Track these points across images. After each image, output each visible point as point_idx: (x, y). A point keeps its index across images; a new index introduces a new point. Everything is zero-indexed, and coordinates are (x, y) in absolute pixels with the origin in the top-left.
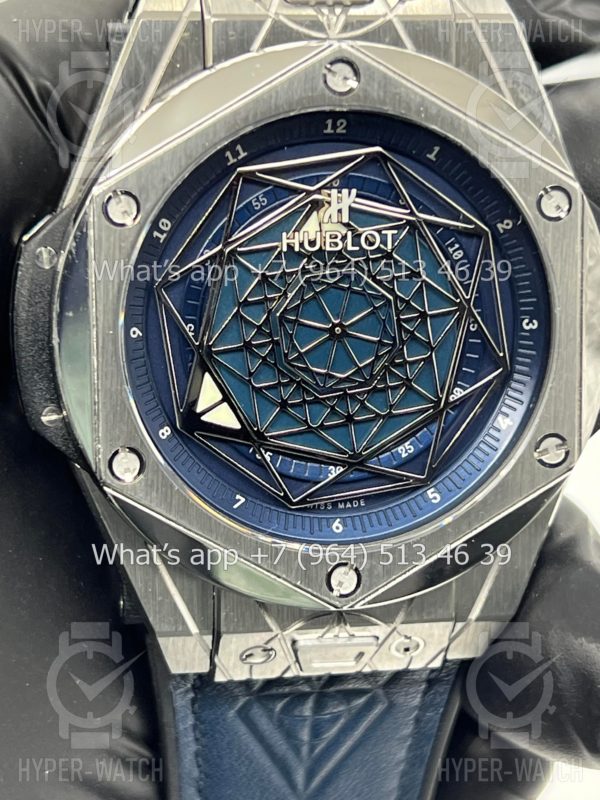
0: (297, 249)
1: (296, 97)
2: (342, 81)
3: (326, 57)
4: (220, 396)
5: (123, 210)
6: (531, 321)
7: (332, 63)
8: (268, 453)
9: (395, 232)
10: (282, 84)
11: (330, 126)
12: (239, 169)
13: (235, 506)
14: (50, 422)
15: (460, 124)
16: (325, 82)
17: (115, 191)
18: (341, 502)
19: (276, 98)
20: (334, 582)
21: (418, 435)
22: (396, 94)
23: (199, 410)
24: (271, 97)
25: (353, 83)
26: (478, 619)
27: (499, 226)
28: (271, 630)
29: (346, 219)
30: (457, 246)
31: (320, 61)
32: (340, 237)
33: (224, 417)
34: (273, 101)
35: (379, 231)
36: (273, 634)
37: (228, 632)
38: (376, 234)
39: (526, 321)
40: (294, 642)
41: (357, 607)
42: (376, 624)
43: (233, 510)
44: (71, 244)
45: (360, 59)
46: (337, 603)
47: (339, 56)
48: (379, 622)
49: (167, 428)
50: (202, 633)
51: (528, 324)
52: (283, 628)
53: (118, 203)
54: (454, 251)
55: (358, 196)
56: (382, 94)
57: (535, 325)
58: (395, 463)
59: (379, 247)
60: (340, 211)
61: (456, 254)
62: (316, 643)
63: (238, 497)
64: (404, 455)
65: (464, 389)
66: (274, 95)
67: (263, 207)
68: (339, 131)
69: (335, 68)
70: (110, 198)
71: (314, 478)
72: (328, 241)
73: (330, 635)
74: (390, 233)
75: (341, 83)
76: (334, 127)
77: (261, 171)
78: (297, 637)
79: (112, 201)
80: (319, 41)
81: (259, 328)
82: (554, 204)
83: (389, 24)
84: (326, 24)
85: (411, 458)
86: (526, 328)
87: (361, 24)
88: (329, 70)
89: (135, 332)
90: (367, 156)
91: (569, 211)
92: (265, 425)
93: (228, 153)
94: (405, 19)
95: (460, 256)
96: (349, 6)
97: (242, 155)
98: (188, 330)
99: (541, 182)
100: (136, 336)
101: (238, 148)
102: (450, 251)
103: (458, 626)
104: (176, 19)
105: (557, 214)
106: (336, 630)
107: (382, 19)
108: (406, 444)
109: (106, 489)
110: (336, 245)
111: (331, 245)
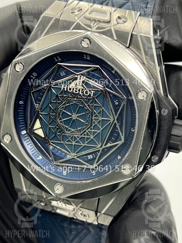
0: (65, 90)
3: (82, 36)
4: (40, 127)
5: (20, 67)
7: (84, 38)
8: (52, 146)
9: (94, 92)
10: (69, 41)
12: (58, 63)
16: (81, 43)
17: (18, 62)
20: (56, 188)
25: (89, 45)
27: (130, 98)
32: (78, 89)
35: (90, 90)
38: (89, 91)
40: (51, 203)
43: (37, 160)
47: (86, 36)
48: (74, 205)
49: (25, 131)
54: (116, 102)
56: (96, 50)
57: (134, 130)
58: (86, 160)
61: (116, 103)
62: (57, 205)
64: (89, 158)
65: (111, 144)
67: (63, 76)
69: (85, 40)
71: (62, 157)
72: (75, 90)
74: (93, 92)
75: (85, 44)
76: (86, 57)
77: (64, 65)
78: (51, 201)
80: (89, 31)
81: (53, 110)
82: (142, 95)
83: (111, 30)
84: (92, 26)
85: (91, 160)
86: (132, 131)
87: (102, 28)
88: (83, 40)
89: (21, 102)
90: (94, 67)
91: (146, 98)
92: (51, 138)
93: (55, 58)
94: (116, 29)
95: (117, 104)
96: (102, 22)
97: (60, 59)
98: (37, 106)
99: (139, 88)
100: (21, 103)
101: (58, 57)
102: (115, 101)
103: (98, 214)
104: (53, 17)
105: (142, 98)
106: (62, 203)
107: (109, 28)
108: (91, 155)
109: (2, 144)
110: (77, 91)
111: (75, 91)
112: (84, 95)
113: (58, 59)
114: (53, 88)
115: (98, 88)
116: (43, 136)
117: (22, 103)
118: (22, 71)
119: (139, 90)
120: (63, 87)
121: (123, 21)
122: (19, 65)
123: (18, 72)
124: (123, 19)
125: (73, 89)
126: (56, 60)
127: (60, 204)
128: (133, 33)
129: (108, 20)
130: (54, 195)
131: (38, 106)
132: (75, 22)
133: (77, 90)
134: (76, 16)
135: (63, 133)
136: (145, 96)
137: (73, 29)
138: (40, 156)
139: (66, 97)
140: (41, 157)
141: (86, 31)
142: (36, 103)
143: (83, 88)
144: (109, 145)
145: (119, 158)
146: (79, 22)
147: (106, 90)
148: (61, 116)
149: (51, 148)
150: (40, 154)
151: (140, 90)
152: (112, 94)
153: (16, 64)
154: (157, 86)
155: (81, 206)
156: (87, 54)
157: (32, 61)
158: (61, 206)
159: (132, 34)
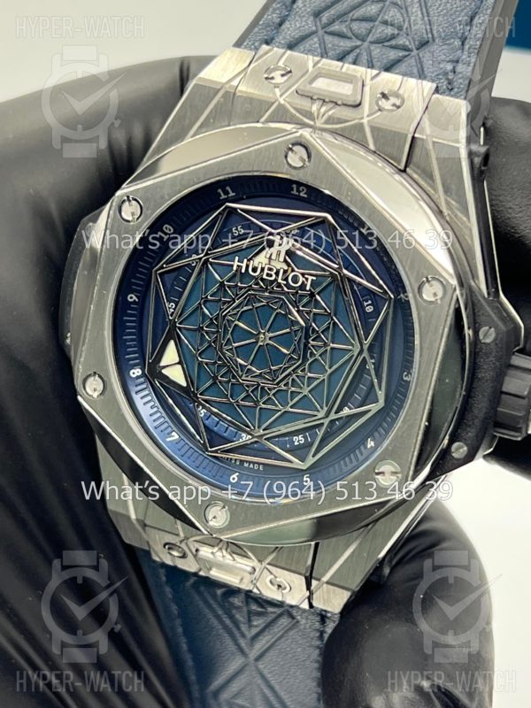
3: (289, 139)
4: (177, 360)
5: (131, 211)
6: (408, 374)
7: (293, 145)
8: (204, 410)
9: (314, 278)
10: (255, 150)
11: (295, 190)
12: (228, 204)
13: (168, 439)
16: (286, 157)
17: (128, 197)
20: (211, 515)
23: (162, 364)
25: (305, 162)
26: (328, 583)
27: (402, 296)
30: (370, 302)
31: (285, 141)
32: (275, 271)
33: (177, 375)
35: (303, 275)
36: (180, 539)
38: (300, 276)
39: (405, 373)
40: (197, 550)
42: (250, 558)
43: (165, 442)
47: (299, 140)
48: (253, 558)
49: (139, 370)
51: (406, 376)
52: (187, 537)
54: (367, 305)
56: (323, 173)
57: (409, 378)
58: (287, 447)
60: (279, 252)
61: (368, 307)
62: (211, 556)
64: (296, 443)
65: (350, 409)
68: (302, 194)
69: (295, 148)
71: (229, 437)
74: (310, 278)
75: (296, 160)
76: (298, 191)
77: (241, 209)
78: (199, 548)
79: (126, 203)
80: (308, 126)
81: (211, 319)
82: (433, 291)
83: (361, 125)
84: (316, 114)
85: (300, 447)
86: (405, 379)
87: (340, 121)
88: (291, 149)
89: (132, 298)
90: (317, 217)
91: (441, 299)
92: (201, 389)
93: (220, 191)
94: (373, 124)
95: (370, 310)
96: (339, 105)
97: (232, 194)
98: (170, 307)
99: (425, 272)
100: (132, 300)
101: (228, 188)
102: (365, 304)
103: (314, 583)
104: (218, 88)
105: (433, 299)
106: (224, 551)
107: (356, 121)
108: (300, 436)
109: (79, 398)
110: (271, 276)
111: (268, 275)
112: (288, 286)
113: (226, 193)
114: (211, 264)
115: (324, 270)
116: (184, 384)
117: (135, 298)
118: (138, 219)
119: (424, 279)
120: (236, 263)
121: (394, 105)
122: (130, 205)
123: (128, 221)
124: (393, 100)
125: (263, 269)
126: (223, 197)
127: (219, 554)
128: (416, 135)
129: (354, 101)
130: (206, 533)
131: (174, 309)
132: (273, 104)
133: (273, 273)
134: (276, 86)
135: (234, 377)
136: (440, 294)
137: (268, 121)
138: (174, 434)
139: (245, 288)
140: (175, 436)
141: (299, 126)
142: (169, 301)
143: (286, 268)
144: (346, 411)
145: (369, 446)
146: (282, 102)
147: (344, 275)
148: (229, 336)
149: (202, 415)
150: (175, 429)
151: (427, 278)
152: (359, 284)
153: (124, 201)
154: (471, 271)
155: (272, 560)
156: (299, 184)
157: (162, 197)
158: (221, 559)
159: (413, 138)
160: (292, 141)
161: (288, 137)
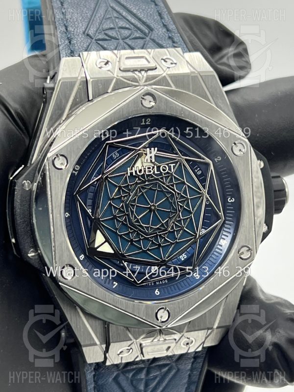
0: (134, 174)
1: (131, 111)
2: (149, 103)
4: (105, 240)
5: (61, 162)
6: (231, 199)
8: (126, 263)
9: (174, 165)
10: (124, 105)
11: (143, 122)
12: (107, 142)
13: (114, 287)
14: (32, 256)
15: (198, 118)
16: (142, 104)
17: (57, 155)
18: (157, 281)
19: (123, 111)
20: (159, 316)
21: (188, 250)
22: (171, 107)
23: (96, 246)
24: (120, 111)
25: (153, 104)
26: (217, 328)
27: (216, 159)
28: (131, 340)
29: (153, 161)
30: (199, 169)
31: (139, 95)
32: (152, 168)
33: (107, 249)
34: (121, 112)
35: (167, 165)
36: (132, 342)
37: (113, 342)
38: (167, 166)
39: (229, 199)
40: (141, 345)
41: (169, 326)
42: (175, 334)
43: (113, 289)
44: (39, 178)
45: (156, 93)
46: (161, 325)
47: (147, 92)
48: (176, 332)
49: (83, 255)
50: (101, 344)
51: (230, 200)
52: (136, 339)
53: (58, 160)
54: (198, 171)
55: (158, 151)
56: (165, 107)
57: (233, 200)
58: (179, 263)
59: (168, 172)
60: (151, 157)
62: (150, 344)
63: (114, 283)
64: (183, 259)
65: (206, 229)
66: (121, 110)
67: (117, 158)
68: (147, 123)
69: (145, 97)
70: (55, 158)
72: (147, 170)
73: (156, 340)
74: (172, 165)
75: (148, 103)
76: (145, 122)
77: (115, 142)
78: (142, 342)
79: (56, 159)
80: (136, 86)
81: (119, 209)
82: (239, 149)
83: (164, 78)
84: (138, 79)
85: (186, 260)
86: (230, 201)
87: (153, 78)
88: (143, 98)
89: (67, 215)
92: (126, 250)
94: (169, 75)
95: (200, 173)
96: (146, 71)
102: (196, 171)
104: (75, 80)
108: (183, 255)
109: (60, 283)
110: (150, 171)
111: (148, 172)
112: (161, 174)
114: (110, 178)
115: (174, 159)
116: (111, 251)
117: (69, 215)
118: (66, 166)
119: (233, 144)
121: (172, 63)
123: (61, 169)
129: (153, 67)
130: (158, 328)
132: (112, 80)
133: (151, 170)
134: (108, 70)
137: (113, 90)
139: (133, 184)
146: (117, 78)
147: (183, 158)
148: (135, 214)
151: (235, 143)
156: (145, 117)
157: (78, 148)
160: (143, 94)
161: (140, 92)
